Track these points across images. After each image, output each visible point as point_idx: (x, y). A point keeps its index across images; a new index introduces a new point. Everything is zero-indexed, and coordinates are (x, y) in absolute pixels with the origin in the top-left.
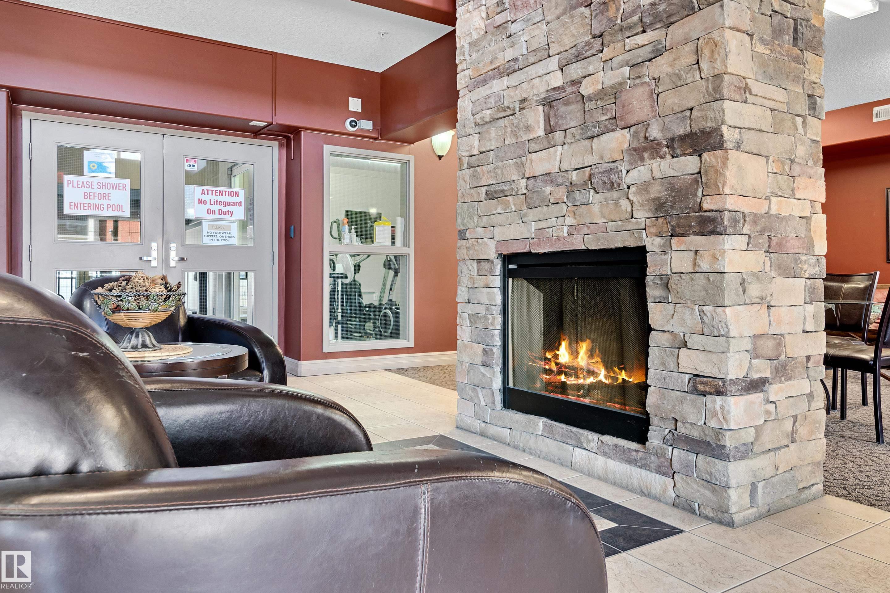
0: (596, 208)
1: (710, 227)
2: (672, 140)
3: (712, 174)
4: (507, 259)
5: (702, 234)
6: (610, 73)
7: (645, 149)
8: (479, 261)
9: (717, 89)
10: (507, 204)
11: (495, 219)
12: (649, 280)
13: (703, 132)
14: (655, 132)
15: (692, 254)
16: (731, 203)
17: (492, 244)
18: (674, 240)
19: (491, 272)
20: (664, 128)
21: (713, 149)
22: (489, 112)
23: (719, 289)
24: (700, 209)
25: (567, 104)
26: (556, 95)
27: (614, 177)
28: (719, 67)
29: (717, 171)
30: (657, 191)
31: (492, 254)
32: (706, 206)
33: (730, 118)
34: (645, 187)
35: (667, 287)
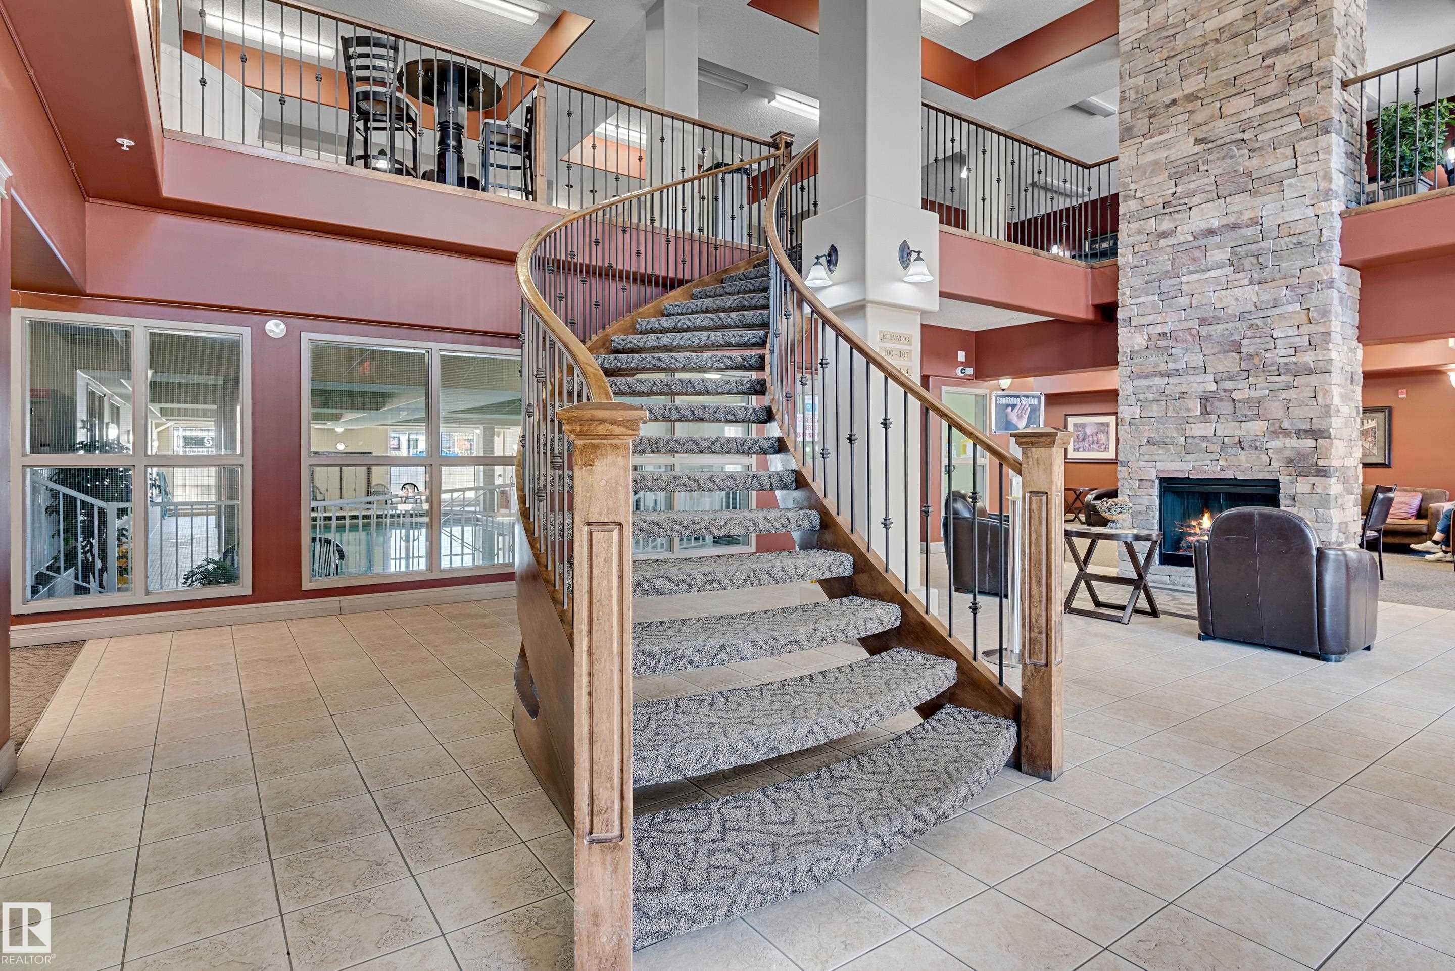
0: (1243, 458)
1: (1323, 474)
2: (1299, 431)
3: (1324, 450)
4: (1162, 480)
5: (1317, 476)
6: (1254, 391)
7: (1281, 433)
8: (1140, 480)
9: (1328, 411)
10: (1168, 450)
11: (1156, 457)
12: (1281, 496)
13: (1319, 430)
14: (1286, 425)
15: (1310, 486)
16: (1335, 463)
17: (1154, 472)
18: (1299, 478)
19: (1153, 487)
20: (1292, 424)
21: (1324, 438)
22: (1151, 395)
23: (1328, 502)
24: (1316, 465)
25: (1221, 401)
26: (1211, 395)
27: (1258, 444)
28: (1328, 402)
29: (1326, 449)
30: (1288, 454)
31: (1154, 477)
32: (1320, 463)
33: (1334, 425)
34: (1280, 451)
35: (1294, 499)
